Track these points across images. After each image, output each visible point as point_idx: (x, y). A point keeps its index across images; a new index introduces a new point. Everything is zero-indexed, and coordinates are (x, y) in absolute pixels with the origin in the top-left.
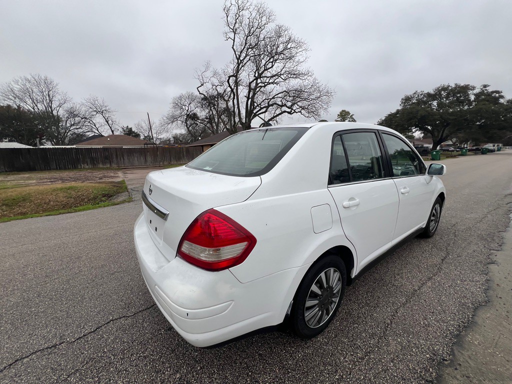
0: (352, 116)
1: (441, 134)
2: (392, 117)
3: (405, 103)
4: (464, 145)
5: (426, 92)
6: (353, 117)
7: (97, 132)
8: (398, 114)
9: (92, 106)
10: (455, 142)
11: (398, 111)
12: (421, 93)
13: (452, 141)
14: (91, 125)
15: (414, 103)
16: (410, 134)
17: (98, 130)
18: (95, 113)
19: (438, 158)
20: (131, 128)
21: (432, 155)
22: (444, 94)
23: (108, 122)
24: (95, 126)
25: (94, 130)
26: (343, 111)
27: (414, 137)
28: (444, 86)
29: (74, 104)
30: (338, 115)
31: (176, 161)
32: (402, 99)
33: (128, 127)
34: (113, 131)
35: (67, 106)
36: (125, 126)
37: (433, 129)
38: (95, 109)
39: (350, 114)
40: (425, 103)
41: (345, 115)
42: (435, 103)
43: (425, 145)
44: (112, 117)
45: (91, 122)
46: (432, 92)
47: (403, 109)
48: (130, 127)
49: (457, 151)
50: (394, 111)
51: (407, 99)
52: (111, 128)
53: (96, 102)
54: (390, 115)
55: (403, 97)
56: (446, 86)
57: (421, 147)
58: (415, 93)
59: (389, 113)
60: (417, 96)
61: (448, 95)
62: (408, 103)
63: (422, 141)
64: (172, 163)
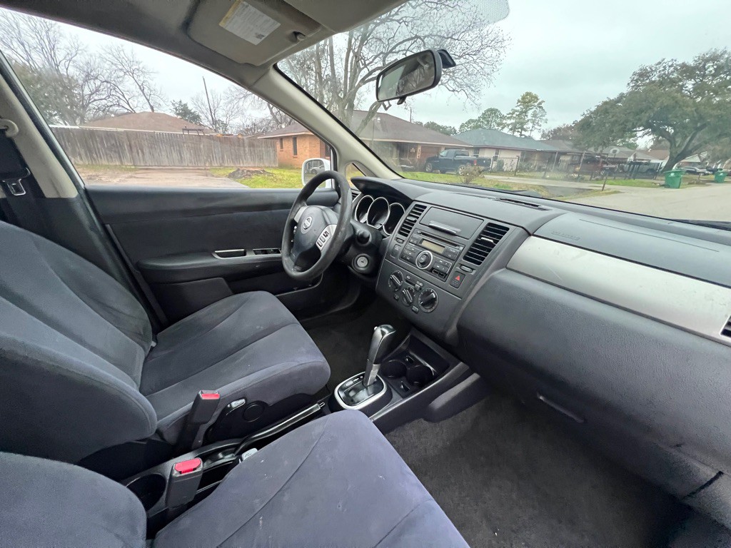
0: (540, 103)
1: (686, 143)
2: (608, 106)
3: (637, 81)
4: (718, 164)
5: (680, 62)
6: (543, 105)
7: (127, 107)
8: (618, 102)
9: (115, 61)
10: (705, 159)
11: (622, 96)
12: (670, 64)
13: (700, 157)
14: (118, 95)
15: (654, 81)
16: (631, 140)
17: (128, 104)
18: (121, 74)
19: (678, 185)
20: (185, 105)
21: (668, 179)
22: (711, 68)
23: (143, 91)
24: (124, 96)
25: (122, 103)
26: (528, 94)
27: (637, 146)
28: (714, 53)
29: (91, 56)
30: (519, 101)
31: (234, 162)
32: (634, 74)
33: (180, 102)
34: (152, 108)
35: (80, 59)
36: (178, 101)
37: (675, 133)
38: (120, 67)
39: (538, 99)
40: (673, 82)
41: (530, 102)
42: (690, 85)
43: (654, 161)
44: (150, 81)
45: (117, 90)
46: (691, 63)
47: (630, 93)
48: (183, 102)
49: (705, 174)
50: (614, 96)
51: (643, 74)
52: (148, 100)
53: (122, 53)
54: (605, 103)
55: (637, 70)
56: (719, 53)
57: (646, 164)
58: (660, 63)
59: (606, 100)
60: (662, 69)
61: (719, 70)
62: (643, 80)
63: (648, 154)
64: (226, 165)
